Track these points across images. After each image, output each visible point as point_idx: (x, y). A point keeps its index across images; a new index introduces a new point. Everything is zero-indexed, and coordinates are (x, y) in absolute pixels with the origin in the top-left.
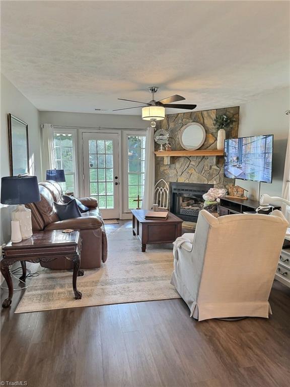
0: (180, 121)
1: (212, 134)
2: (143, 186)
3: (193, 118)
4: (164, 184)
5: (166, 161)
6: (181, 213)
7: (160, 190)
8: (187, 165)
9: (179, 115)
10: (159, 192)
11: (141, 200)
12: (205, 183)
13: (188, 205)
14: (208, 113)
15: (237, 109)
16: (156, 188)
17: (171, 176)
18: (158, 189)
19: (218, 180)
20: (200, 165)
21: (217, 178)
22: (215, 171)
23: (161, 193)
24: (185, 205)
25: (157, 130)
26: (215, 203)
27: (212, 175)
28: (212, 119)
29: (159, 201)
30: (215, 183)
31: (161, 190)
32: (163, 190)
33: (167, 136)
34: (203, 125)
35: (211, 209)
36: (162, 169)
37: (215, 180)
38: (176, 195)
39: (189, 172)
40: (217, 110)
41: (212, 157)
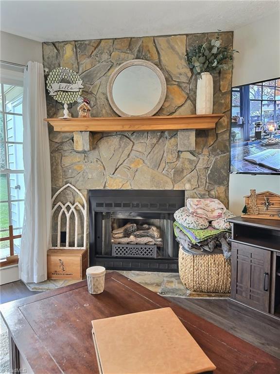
0: (105, 56)
1: (179, 86)
2: (22, 204)
3: (136, 50)
4: (74, 195)
5: (80, 143)
6: (114, 254)
7: (64, 208)
8: (126, 152)
9: (103, 43)
10: (64, 213)
11: (20, 236)
12: (167, 188)
13: (127, 234)
14: (168, 42)
15: (229, 36)
16: (54, 205)
17: (90, 177)
18: (60, 207)
19: (194, 182)
20: (156, 150)
21: (193, 177)
22: (187, 163)
23: (68, 215)
24: (121, 235)
25: (50, 71)
26: (211, 232)
27: (182, 171)
28: (178, 54)
29: (63, 234)
30: (187, 187)
31: (68, 208)
32: (72, 208)
33: (77, 86)
34: (159, 64)
35: (206, 248)
36: (67, 161)
37: (189, 181)
38: (100, 217)
39: (132, 166)
40: (187, 35)
41: (187, 133)
